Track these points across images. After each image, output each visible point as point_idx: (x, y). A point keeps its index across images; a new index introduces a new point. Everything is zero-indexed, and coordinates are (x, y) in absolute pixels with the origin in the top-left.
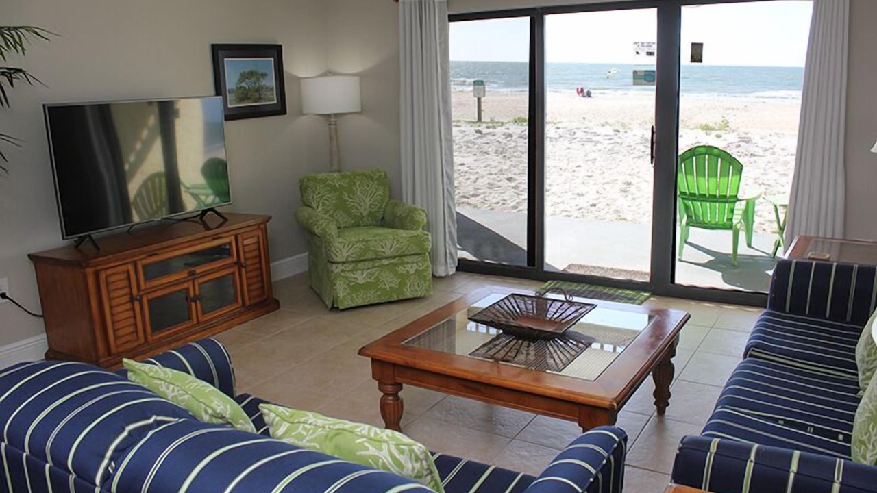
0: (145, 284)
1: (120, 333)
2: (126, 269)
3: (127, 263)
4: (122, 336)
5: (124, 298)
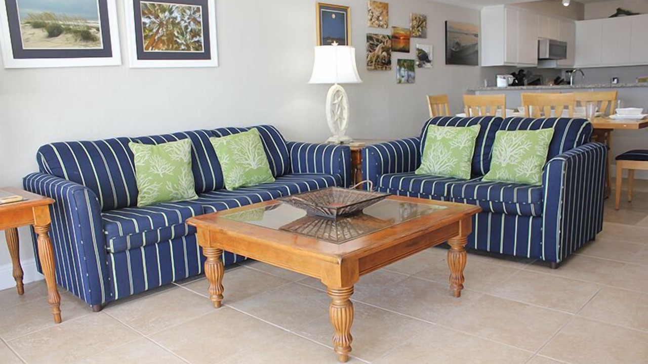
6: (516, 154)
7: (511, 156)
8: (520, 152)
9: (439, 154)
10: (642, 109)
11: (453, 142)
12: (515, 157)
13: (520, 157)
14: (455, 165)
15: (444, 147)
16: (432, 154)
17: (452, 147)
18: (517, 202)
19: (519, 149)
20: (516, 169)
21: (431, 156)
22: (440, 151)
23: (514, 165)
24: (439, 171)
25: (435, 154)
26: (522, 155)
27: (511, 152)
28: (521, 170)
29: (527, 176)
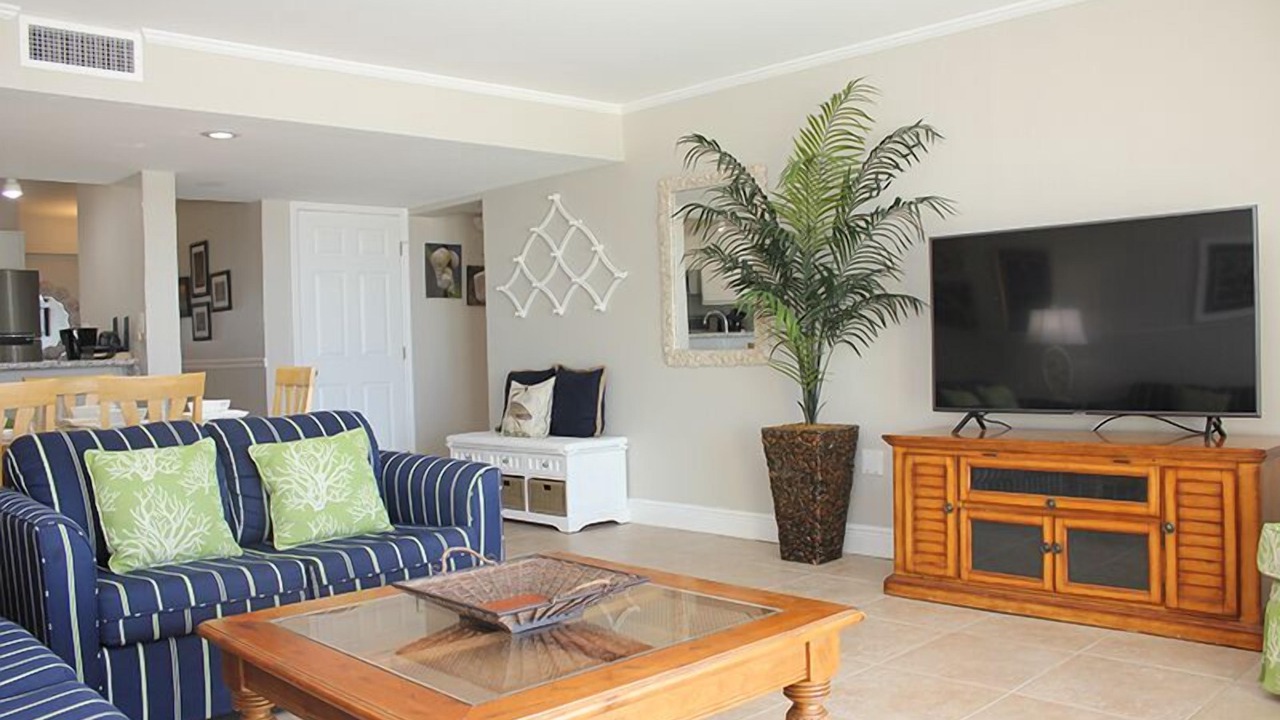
0: (968, 493)
1: (922, 546)
2: (942, 463)
3: (944, 455)
4: (924, 552)
5: (935, 501)
6: (337, 482)
7: (329, 487)
8: (342, 477)
9: (165, 513)
10: (228, 402)
11: (187, 480)
12: (338, 489)
13: (347, 485)
14: (209, 530)
15: (170, 496)
16: (147, 517)
17: (190, 493)
18: (356, 577)
19: (339, 472)
20: (350, 511)
21: (146, 523)
22: (163, 506)
23: (342, 502)
24: (175, 552)
25: (156, 514)
26: (348, 482)
27: (326, 479)
28: (359, 509)
29: (373, 518)
